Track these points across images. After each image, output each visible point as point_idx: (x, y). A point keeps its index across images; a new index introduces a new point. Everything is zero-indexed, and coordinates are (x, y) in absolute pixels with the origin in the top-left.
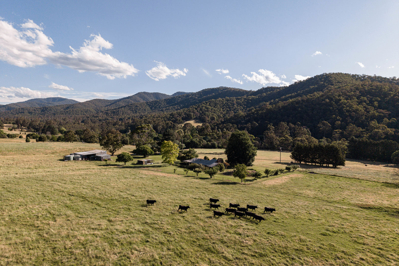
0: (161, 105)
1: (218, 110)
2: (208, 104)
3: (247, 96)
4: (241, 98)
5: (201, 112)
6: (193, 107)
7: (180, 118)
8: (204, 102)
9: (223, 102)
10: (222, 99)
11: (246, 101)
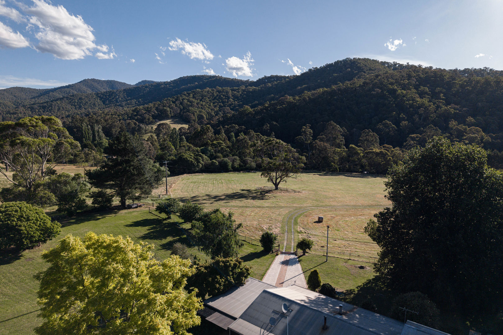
0: (118, 98)
1: (207, 106)
2: (192, 96)
3: (246, 87)
4: (238, 89)
5: (182, 107)
6: (169, 100)
7: (150, 115)
8: (185, 93)
9: (213, 94)
10: (212, 90)
11: (245, 93)
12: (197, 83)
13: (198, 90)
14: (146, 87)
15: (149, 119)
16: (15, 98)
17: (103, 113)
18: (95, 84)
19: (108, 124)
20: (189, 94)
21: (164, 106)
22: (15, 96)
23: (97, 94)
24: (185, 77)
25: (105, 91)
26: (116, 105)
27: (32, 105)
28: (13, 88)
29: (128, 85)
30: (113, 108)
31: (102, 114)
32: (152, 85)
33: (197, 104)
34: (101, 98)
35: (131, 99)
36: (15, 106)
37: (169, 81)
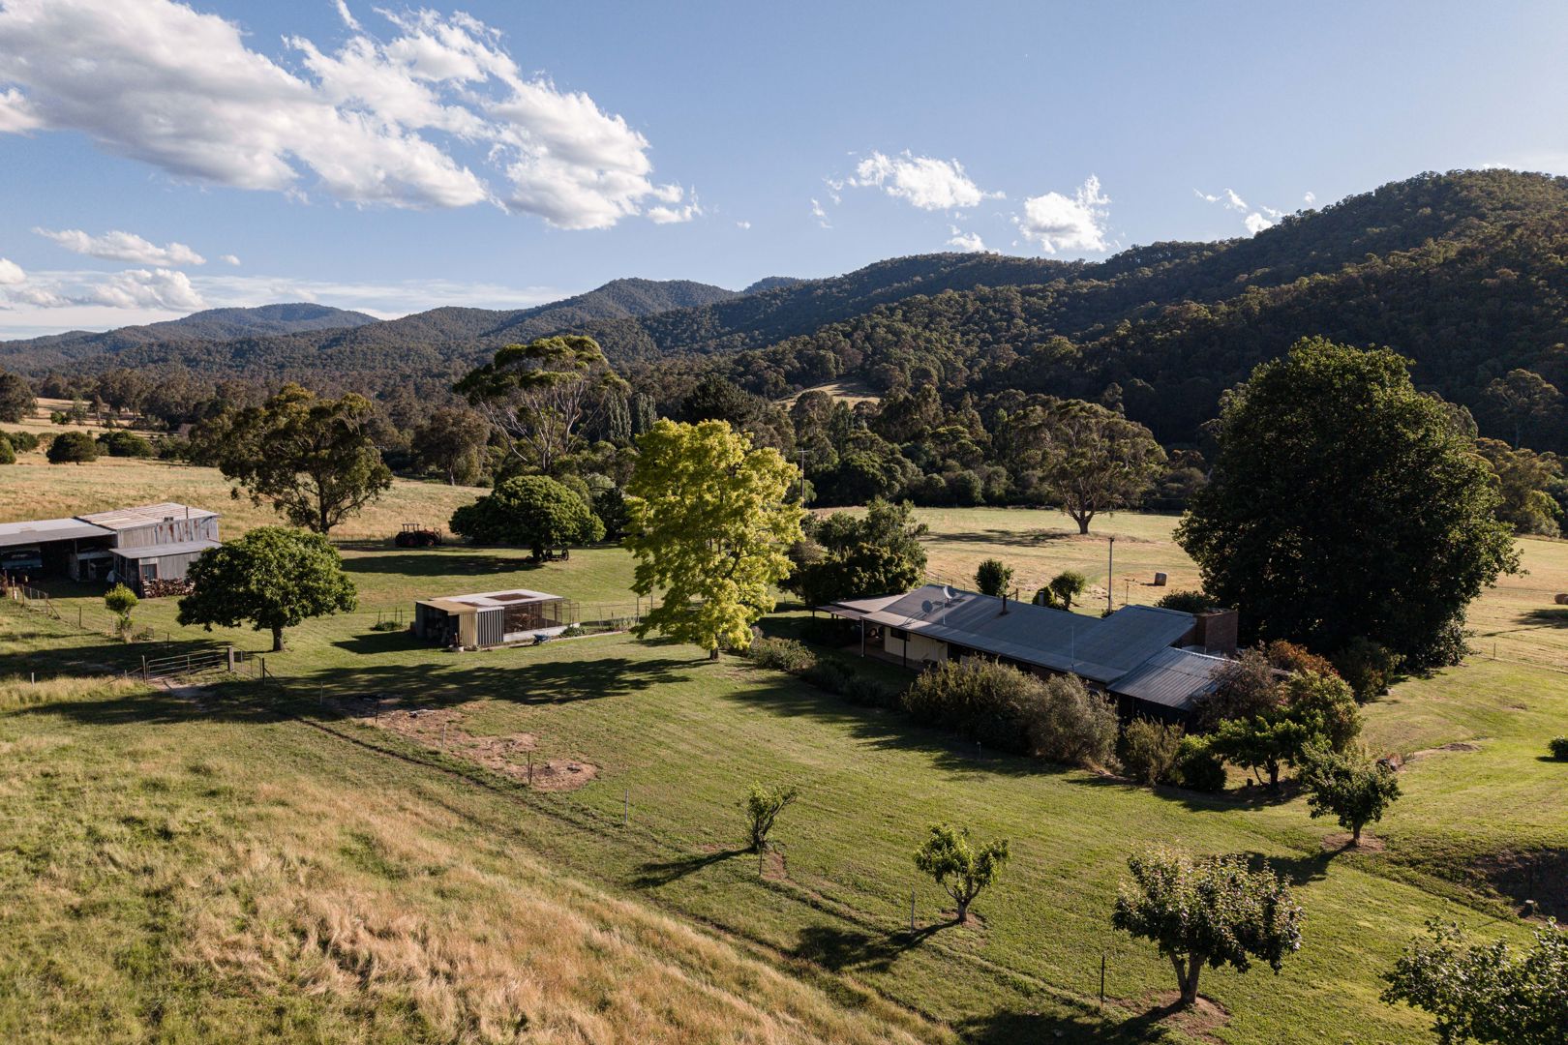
0: (698, 329)
1: (944, 342)
2: (900, 317)
3: (1070, 281)
4: (1042, 290)
5: (870, 350)
6: (836, 330)
7: (779, 373)
8: (882, 307)
9: (963, 306)
10: (960, 296)
11: (1066, 299)
12: (919, 278)
13: (919, 296)
14: (775, 296)
15: (776, 384)
16: (442, 338)
17: (658, 370)
18: (640, 294)
19: (670, 397)
20: (892, 311)
21: (819, 347)
22: (442, 331)
23: (643, 320)
24: (886, 262)
25: (663, 310)
26: (690, 350)
27: (483, 352)
28: (440, 309)
29: (725, 292)
30: (683, 357)
31: (656, 374)
32: (789, 289)
33: (915, 337)
34: (652, 331)
35: (730, 333)
36: (441, 357)
37: (839, 275)
